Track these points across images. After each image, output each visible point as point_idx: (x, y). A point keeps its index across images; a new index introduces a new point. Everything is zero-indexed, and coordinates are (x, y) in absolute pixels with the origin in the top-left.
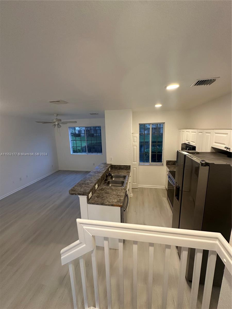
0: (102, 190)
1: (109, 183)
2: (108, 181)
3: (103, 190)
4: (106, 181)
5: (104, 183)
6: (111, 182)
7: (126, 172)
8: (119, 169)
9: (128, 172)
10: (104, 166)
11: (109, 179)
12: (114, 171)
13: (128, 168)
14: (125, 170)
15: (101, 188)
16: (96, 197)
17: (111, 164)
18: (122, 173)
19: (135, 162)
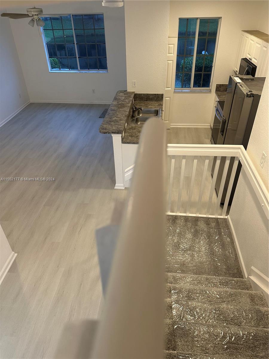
0: (132, 128)
1: (137, 121)
2: (135, 118)
3: (135, 129)
4: (134, 118)
5: (132, 121)
6: (139, 119)
7: (157, 105)
8: (146, 101)
9: (160, 104)
10: (126, 97)
11: (136, 115)
12: (139, 104)
13: (159, 98)
14: (156, 102)
15: (131, 126)
16: (129, 136)
17: (134, 92)
18: (152, 106)
19: (169, 88)
